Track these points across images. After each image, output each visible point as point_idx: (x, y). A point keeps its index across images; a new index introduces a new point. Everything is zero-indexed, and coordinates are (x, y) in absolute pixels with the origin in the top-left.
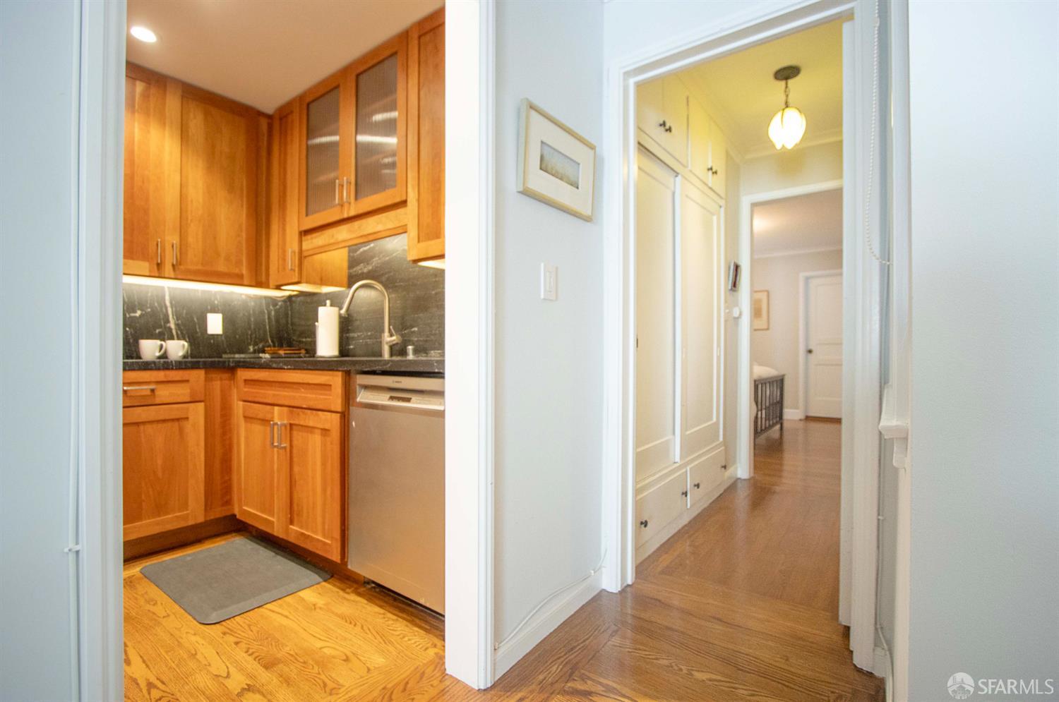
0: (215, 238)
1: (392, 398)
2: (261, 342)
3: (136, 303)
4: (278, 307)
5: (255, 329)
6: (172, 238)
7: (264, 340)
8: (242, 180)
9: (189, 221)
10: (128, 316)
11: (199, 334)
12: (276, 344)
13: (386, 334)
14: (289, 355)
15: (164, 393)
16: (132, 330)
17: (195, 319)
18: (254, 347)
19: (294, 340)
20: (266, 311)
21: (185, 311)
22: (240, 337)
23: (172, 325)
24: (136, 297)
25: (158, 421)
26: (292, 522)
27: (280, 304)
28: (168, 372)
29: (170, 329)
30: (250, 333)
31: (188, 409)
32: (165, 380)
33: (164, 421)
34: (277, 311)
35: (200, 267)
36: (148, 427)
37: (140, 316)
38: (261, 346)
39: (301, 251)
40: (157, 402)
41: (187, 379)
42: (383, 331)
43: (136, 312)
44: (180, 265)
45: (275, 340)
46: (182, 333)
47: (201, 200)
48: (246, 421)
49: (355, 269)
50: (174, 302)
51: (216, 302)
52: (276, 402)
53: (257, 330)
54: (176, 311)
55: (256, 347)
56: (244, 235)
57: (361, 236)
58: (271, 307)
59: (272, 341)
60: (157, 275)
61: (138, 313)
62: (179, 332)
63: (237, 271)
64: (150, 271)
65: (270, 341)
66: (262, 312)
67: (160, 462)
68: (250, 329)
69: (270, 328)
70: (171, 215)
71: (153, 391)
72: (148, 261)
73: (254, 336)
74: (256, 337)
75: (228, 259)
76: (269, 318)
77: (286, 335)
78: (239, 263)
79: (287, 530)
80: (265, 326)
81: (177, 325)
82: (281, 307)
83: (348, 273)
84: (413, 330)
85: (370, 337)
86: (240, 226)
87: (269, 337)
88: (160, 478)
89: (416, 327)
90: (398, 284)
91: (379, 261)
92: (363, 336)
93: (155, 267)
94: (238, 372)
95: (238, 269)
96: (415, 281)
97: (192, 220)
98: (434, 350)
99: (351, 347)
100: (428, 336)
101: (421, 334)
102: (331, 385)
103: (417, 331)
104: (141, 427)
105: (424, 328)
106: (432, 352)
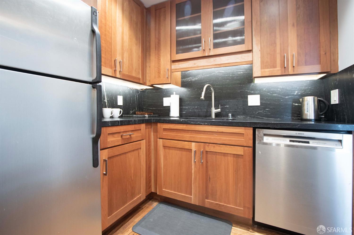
1: (291, 141)
2: (134, 109)
4: (139, 94)
5: (132, 103)
7: (135, 108)
8: (140, 35)
11: (115, 105)
12: (138, 110)
13: (213, 108)
17: (114, 98)
18: (132, 111)
19: (144, 108)
20: (135, 95)
21: (110, 94)
22: (128, 106)
23: (106, 101)
26: (207, 198)
27: (139, 92)
28: (135, 126)
30: (131, 105)
34: (138, 95)
38: (134, 111)
39: (171, 69)
44: (122, 72)
46: (109, 105)
47: (128, 42)
48: (164, 149)
49: (186, 79)
50: (106, 90)
51: (120, 90)
52: (193, 140)
53: (133, 104)
54: (107, 93)
55: (133, 111)
58: (137, 94)
59: (137, 109)
60: (114, 76)
62: (108, 104)
64: (112, 74)
66: (134, 96)
67: (132, 172)
68: (131, 103)
69: (136, 103)
70: (119, 47)
74: (132, 107)
75: (135, 71)
76: (136, 98)
79: (204, 202)
81: (108, 101)
83: (182, 80)
84: (225, 106)
85: (197, 109)
86: (139, 56)
87: (136, 107)
88: (133, 179)
89: (228, 105)
90: (215, 87)
91: (202, 76)
92: (192, 108)
93: (114, 72)
94: (158, 125)
95: (138, 76)
96: (227, 86)
97: (125, 51)
98: (239, 115)
99: (184, 112)
100: (235, 109)
101: (232, 108)
102: (244, 134)
103: (228, 107)
104: (127, 154)
105: (233, 106)
106: (239, 116)
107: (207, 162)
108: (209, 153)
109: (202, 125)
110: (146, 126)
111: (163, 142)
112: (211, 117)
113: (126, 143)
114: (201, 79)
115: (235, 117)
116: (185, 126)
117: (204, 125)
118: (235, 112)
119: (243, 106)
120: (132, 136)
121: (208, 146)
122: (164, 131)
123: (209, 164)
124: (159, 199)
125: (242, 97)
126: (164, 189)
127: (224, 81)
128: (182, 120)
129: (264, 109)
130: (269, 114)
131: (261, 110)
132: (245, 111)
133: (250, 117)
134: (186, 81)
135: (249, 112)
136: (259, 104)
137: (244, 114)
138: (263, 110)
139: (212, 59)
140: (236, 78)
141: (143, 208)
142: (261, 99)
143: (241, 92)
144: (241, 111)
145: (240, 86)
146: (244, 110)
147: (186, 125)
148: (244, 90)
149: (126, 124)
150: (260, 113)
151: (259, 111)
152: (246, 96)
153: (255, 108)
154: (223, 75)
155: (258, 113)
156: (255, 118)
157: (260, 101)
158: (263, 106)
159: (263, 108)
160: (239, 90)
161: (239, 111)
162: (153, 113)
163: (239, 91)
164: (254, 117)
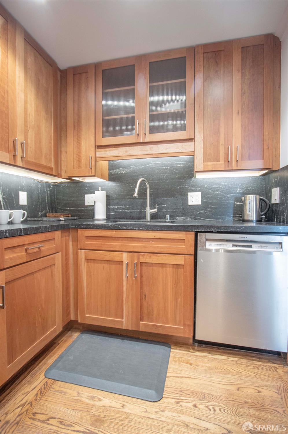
0: (40, 142)
1: (234, 246)
2: (44, 210)
4: (51, 189)
5: (41, 201)
6: (21, 139)
7: (45, 209)
11: (16, 205)
12: (51, 212)
13: (148, 208)
15: (45, 249)
17: (13, 195)
18: (41, 213)
19: (58, 208)
20: (46, 191)
21: (7, 189)
22: (35, 206)
23: (1, 199)
26: (142, 319)
27: (52, 187)
28: (46, 234)
30: (39, 204)
31: (54, 258)
32: (45, 240)
34: (50, 191)
35: (34, 160)
36: (38, 274)
38: (44, 212)
40: (42, 256)
41: (54, 238)
42: (146, 207)
45: (50, 209)
46: (6, 205)
48: (88, 262)
49: (114, 171)
51: (23, 184)
52: (124, 250)
53: (42, 202)
54: (3, 188)
55: (42, 213)
58: (48, 189)
59: (49, 210)
60: (13, 163)
63: (50, 165)
65: (48, 209)
66: (44, 191)
68: (39, 201)
69: (47, 201)
71: (39, 248)
73: (41, 206)
74: (42, 207)
75: (46, 157)
76: (47, 195)
77: (54, 205)
78: (50, 160)
79: (138, 325)
80: (45, 200)
82: (52, 188)
83: (109, 172)
84: (163, 206)
85: (128, 209)
86: (51, 137)
87: (47, 206)
88: (44, 308)
89: (165, 204)
90: (151, 181)
91: (135, 168)
92: (122, 208)
93: (13, 158)
94: (78, 231)
96: (164, 181)
97: (29, 128)
98: (178, 217)
99: (112, 214)
100: (174, 209)
101: (170, 208)
102: (185, 240)
103: (166, 206)
104: (35, 275)
105: (172, 205)
106: (177, 218)
107: (142, 276)
108: (144, 264)
109: (136, 230)
110: (61, 233)
111: (85, 253)
112: (146, 219)
113: (33, 259)
114: (134, 171)
115: (174, 218)
116: (114, 232)
117: (138, 230)
118: (174, 212)
119: (183, 205)
120: (42, 249)
121: (143, 256)
122: (87, 240)
123: (144, 278)
124: (81, 328)
125: (181, 195)
126: (87, 314)
127: (161, 174)
128: (110, 225)
129: (206, 208)
130: (210, 215)
131: (202, 210)
132: (185, 212)
133: (190, 218)
134: (114, 173)
135: (189, 212)
136: (199, 203)
137: (184, 214)
138: (205, 210)
140: (175, 171)
141: (59, 344)
142: (203, 197)
143: (180, 188)
144: (181, 211)
145: (180, 181)
146: (184, 210)
147: (116, 231)
148: (183, 186)
149: (33, 233)
150: (201, 213)
151: (200, 211)
152: (186, 193)
153: (196, 208)
154: (160, 167)
155: (199, 213)
156: (196, 220)
157: (201, 200)
158: (204, 205)
159: (204, 207)
160: (178, 186)
161: (178, 212)
162: (71, 215)
163: (179, 187)
164: (195, 218)
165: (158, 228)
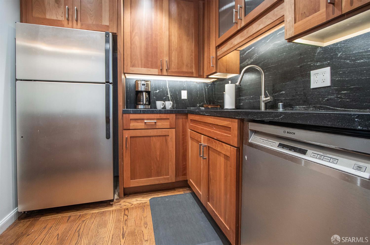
0: (182, 57)
1: (281, 145)
2: (202, 102)
3: (157, 87)
4: (209, 87)
5: (199, 97)
6: (166, 59)
7: (203, 101)
8: (193, 31)
9: (172, 51)
10: (154, 92)
11: (179, 99)
12: (208, 104)
13: (263, 96)
14: (212, 108)
15: (160, 124)
16: (156, 98)
17: (177, 93)
18: (199, 105)
20: (204, 89)
21: (173, 90)
22: (194, 100)
23: (169, 96)
24: (157, 85)
25: (157, 136)
27: (209, 85)
28: (161, 115)
29: (168, 96)
30: (197, 98)
31: (169, 131)
32: (160, 118)
33: (160, 136)
34: (208, 89)
35: (176, 70)
36: (154, 138)
37: (159, 92)
38: (202, 104)
39: (216, 56)
40: (157, 128)
41: (168, 118)
42: (261, 95)
43: (157, 91)
44: (169, 69)
45: (207, 101)
46: (172, 99)
47: (177, 41)
48: (191, 139)
49: (243, 63)
50: (170, 86)
51: (185, 86)
52: (202, 133)
53: (200, 97)
54: (170, 89)
55: (200, 105)
56: (193, 54)
57: (249, 37)
58: (206, 87)
60: (161, 74)
61: (158, 91)
62: (171, 98)
63: (191, 71)
64: (158, 73)
65: (205, 102)
66: (202, 89)
67: (158, 154)
68: (197, 96)
69: (205, 96)
70: (166, 49)
71: (155, 123)
72: (158, 69)
73: (199, 99)
74: (200, 100)
75: (187, 66)
76: (205, 91)
77: (212, 99)
78: (191, 67)
79: (207, 204)
80: (203, 95)
81: (171, 95)
82: (210, 86)
83: (240, 66)
84: (281, 93)
85: (252, 99)
86: (192, 51)
87: (205, 100)
88: (159, 160)
89: (283, 91)
90: (270, 66)
91: (258, 55)
92: (248, 98)
93: (160, 71)
95: (191, 70)
96: (283, 62)
97: (173, 50)
98: (298, 105)
99: (242, 104)
100: (293, 96)
101: (288, 95)
103: (284, 93)
104: (151, 138)
105: (291, 91)
106: (297, 107)
108: (210, 149)
109: (205, 115)
110: (176, 116)
111: (191, 132)
113: (149, 128)
114: (257, 59)
115: (293, 108)
118: (293, 100)
119: (304, 90)
120: (157, 123)
121: (209, 140)
122: (191, 122)
123: (210, 161)
125: (302, 76)
126: (190, 179)
127: (280, 55)
128: (197, 111)
129: (338, 91)
130: (347, 101)
131: (333, 94)
132: (307, 99)
133: (314, 107)
134: (243, 66)
135: (312, 99)
136: (328, 83)
137: (306, 102)
138: (337, 94)
139: (245, 31)
140: (294, 47)
141: (175, 191)
142: (333, 74)
143: (301, 67)
144: (301, 98)
145: (301, 58)
146: (305, 96)
148: (305, 64)
150: (330, 99)
151: (330, 97)
152: (309, 72)
153: (322, 92)
154: (278, 47)
155: (328, 100)
156: (322, 110)
157: (331, 78)
158: (336, 87)
159: (336, 90)
160: (299, 65)
161: (298, 99)
163: (299, 67)
164: (321, 107)
165: (215, 114)
